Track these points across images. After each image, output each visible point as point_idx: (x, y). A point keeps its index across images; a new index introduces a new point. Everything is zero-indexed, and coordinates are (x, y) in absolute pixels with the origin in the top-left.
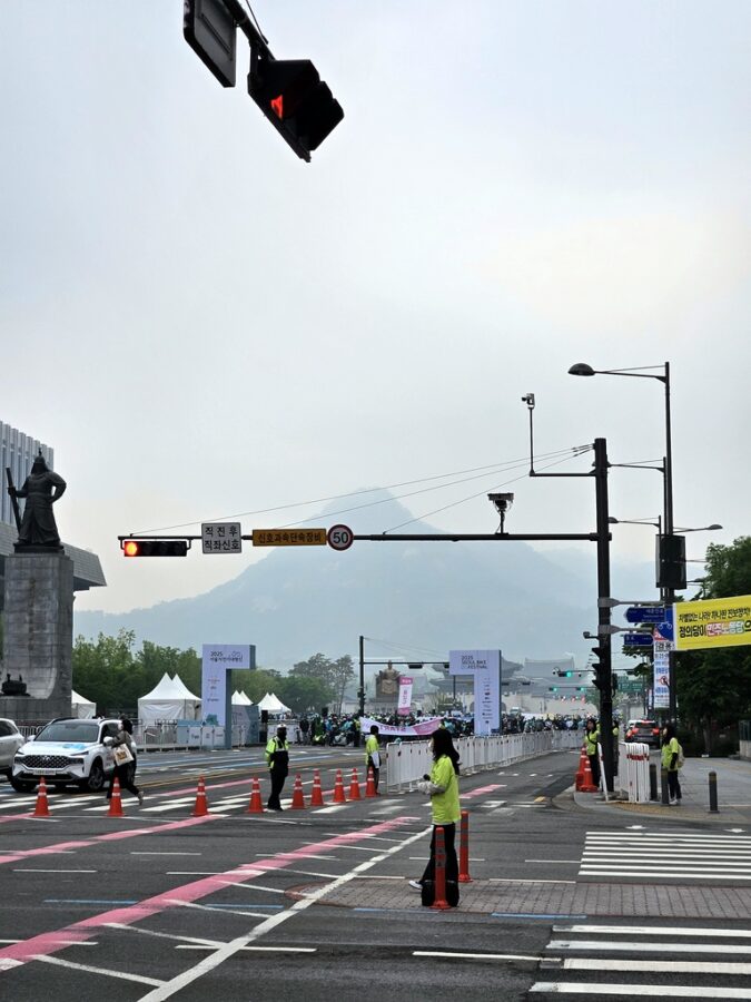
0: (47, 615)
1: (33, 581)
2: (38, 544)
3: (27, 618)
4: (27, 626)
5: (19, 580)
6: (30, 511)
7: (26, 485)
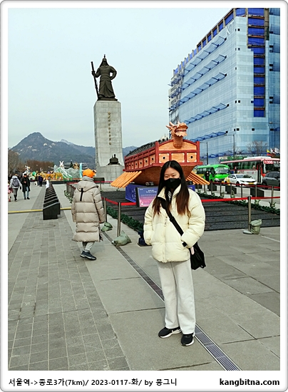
1: (109, 114)
2: (108, 97)
3: (108, 131)
4: (108, 134)
5: (103, 113)
7: (99, 70)
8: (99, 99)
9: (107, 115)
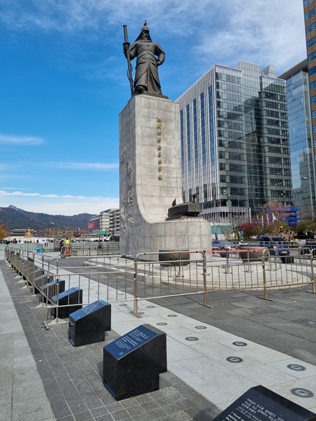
0: (172, 151)
1: (159, 120)
5: (148, 117)
6: (146, 64)
9: (155, 123)
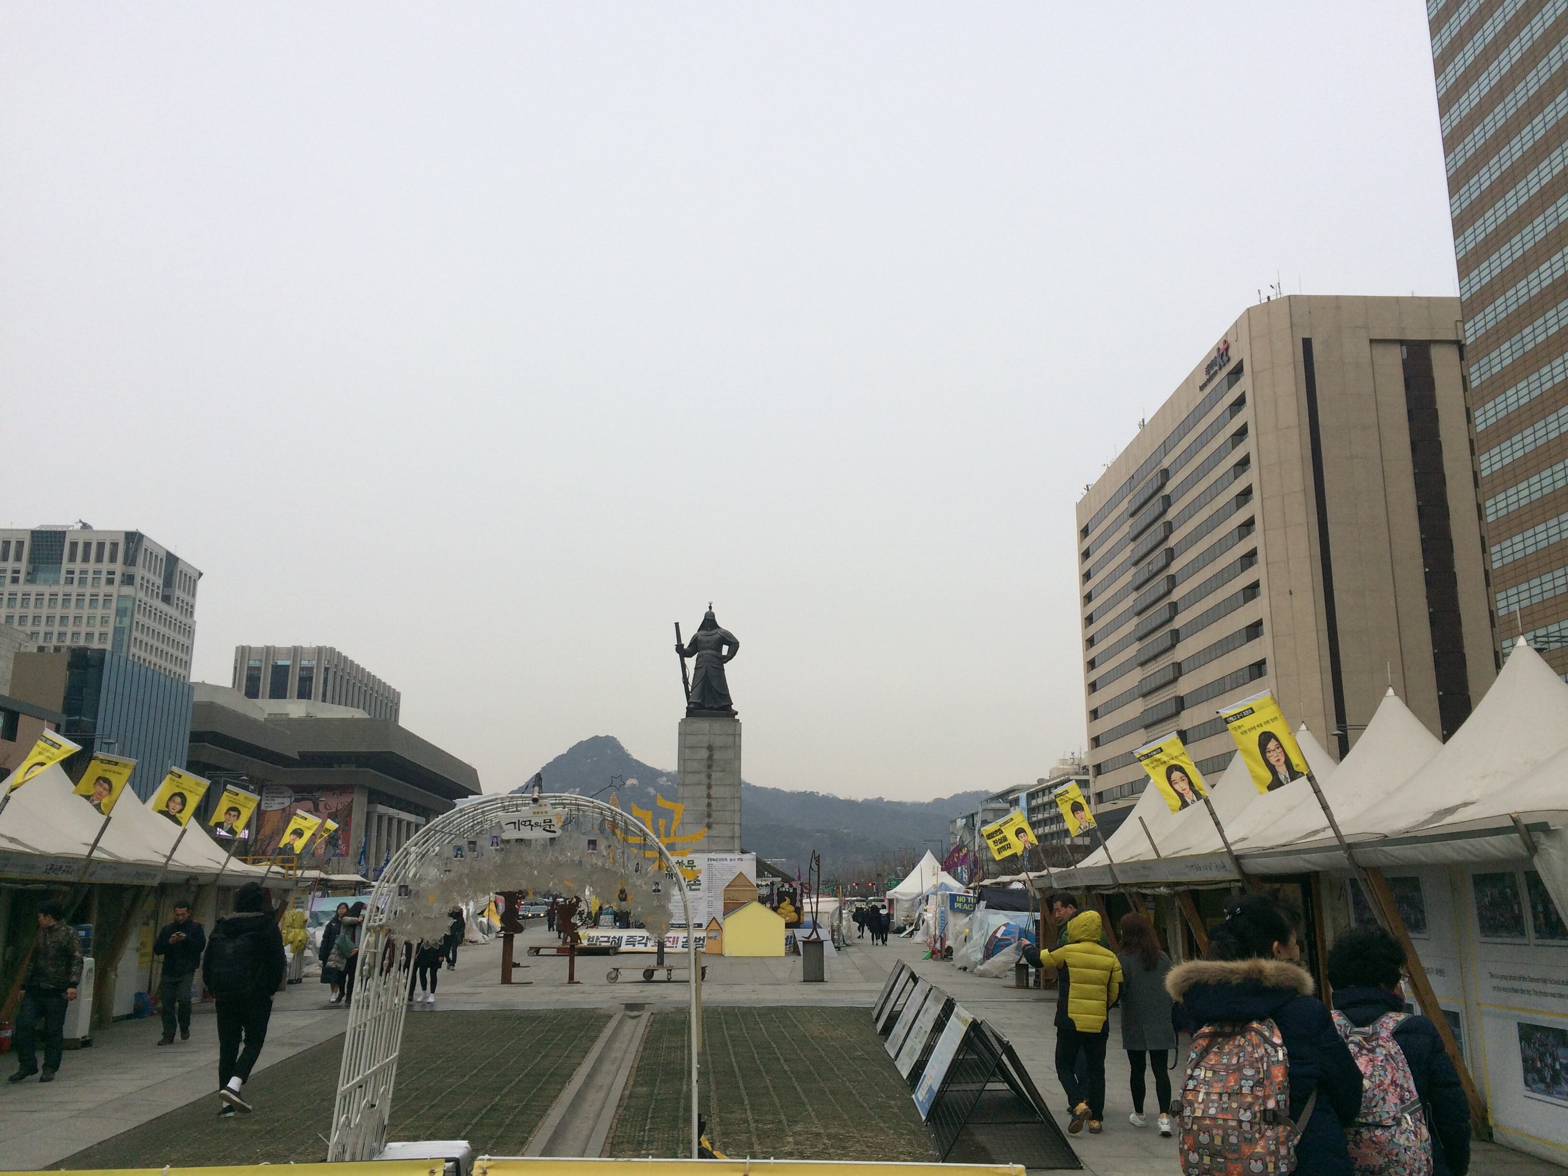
1: (710, 748)
2: (711, 708)
3: (705, 793)
4: (705, 802)
5: (695, 748)
6: (703, 671)
7: (695, 641)
8: (690, 712)
9: (704, 754)
